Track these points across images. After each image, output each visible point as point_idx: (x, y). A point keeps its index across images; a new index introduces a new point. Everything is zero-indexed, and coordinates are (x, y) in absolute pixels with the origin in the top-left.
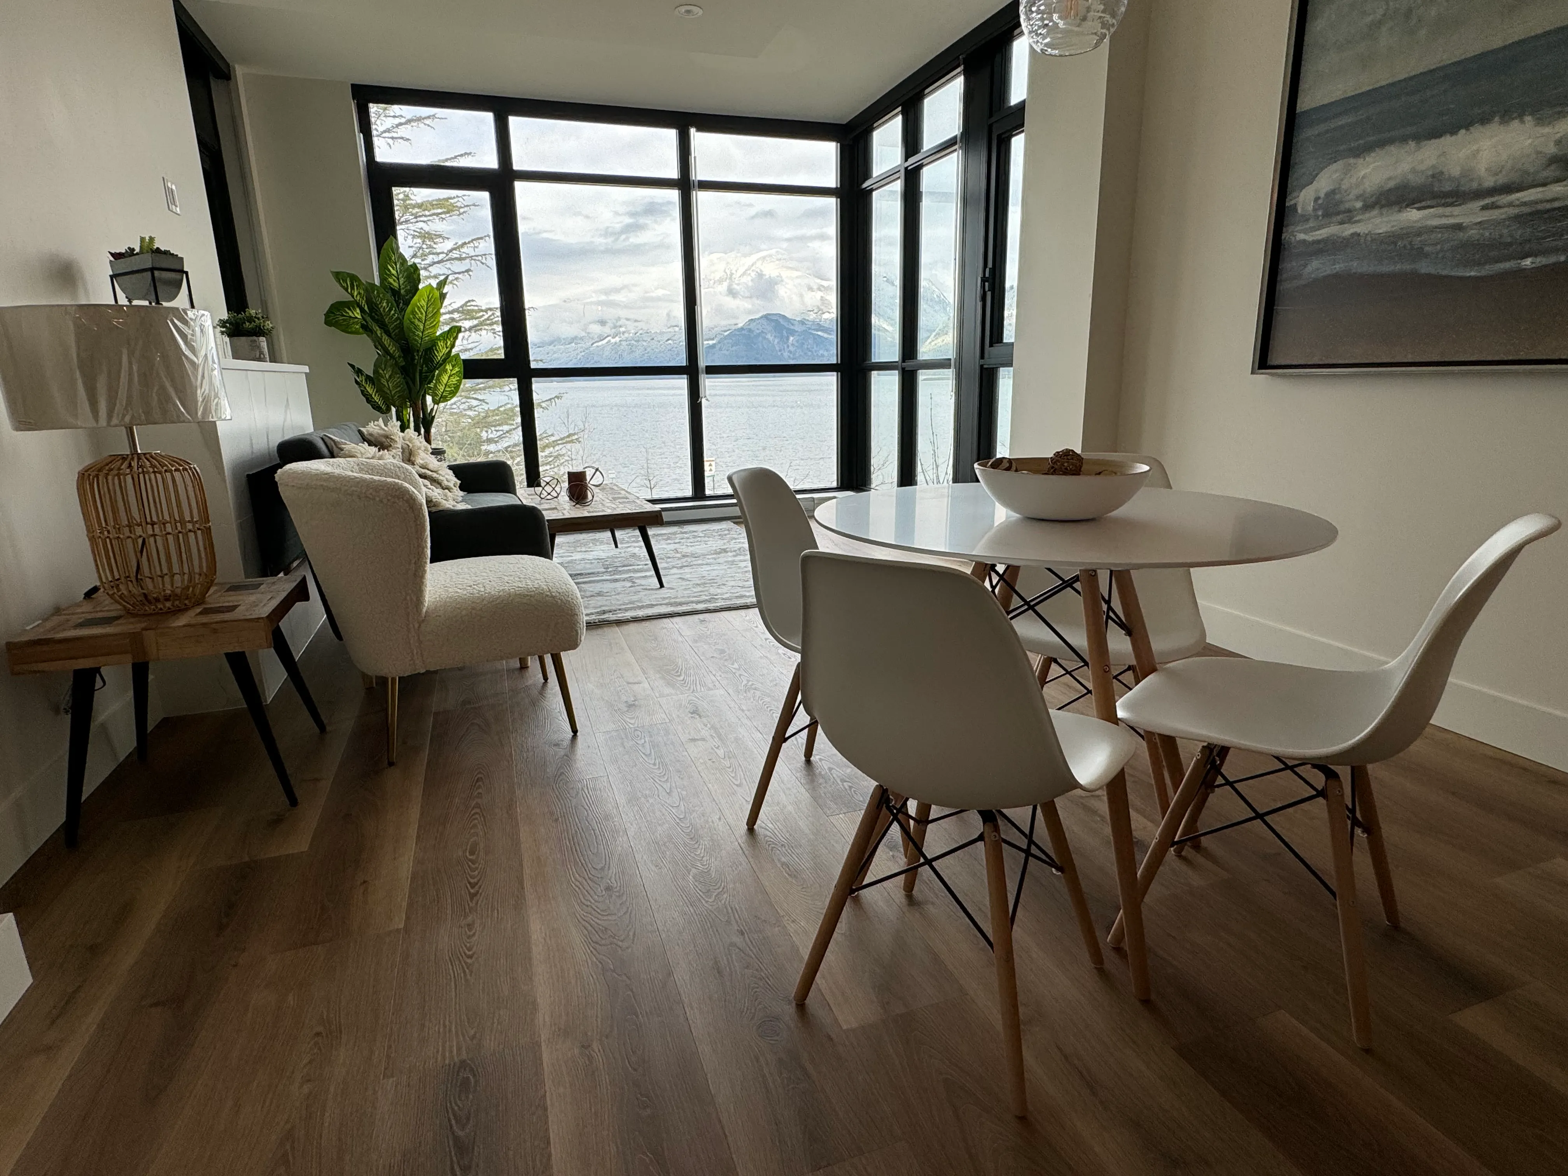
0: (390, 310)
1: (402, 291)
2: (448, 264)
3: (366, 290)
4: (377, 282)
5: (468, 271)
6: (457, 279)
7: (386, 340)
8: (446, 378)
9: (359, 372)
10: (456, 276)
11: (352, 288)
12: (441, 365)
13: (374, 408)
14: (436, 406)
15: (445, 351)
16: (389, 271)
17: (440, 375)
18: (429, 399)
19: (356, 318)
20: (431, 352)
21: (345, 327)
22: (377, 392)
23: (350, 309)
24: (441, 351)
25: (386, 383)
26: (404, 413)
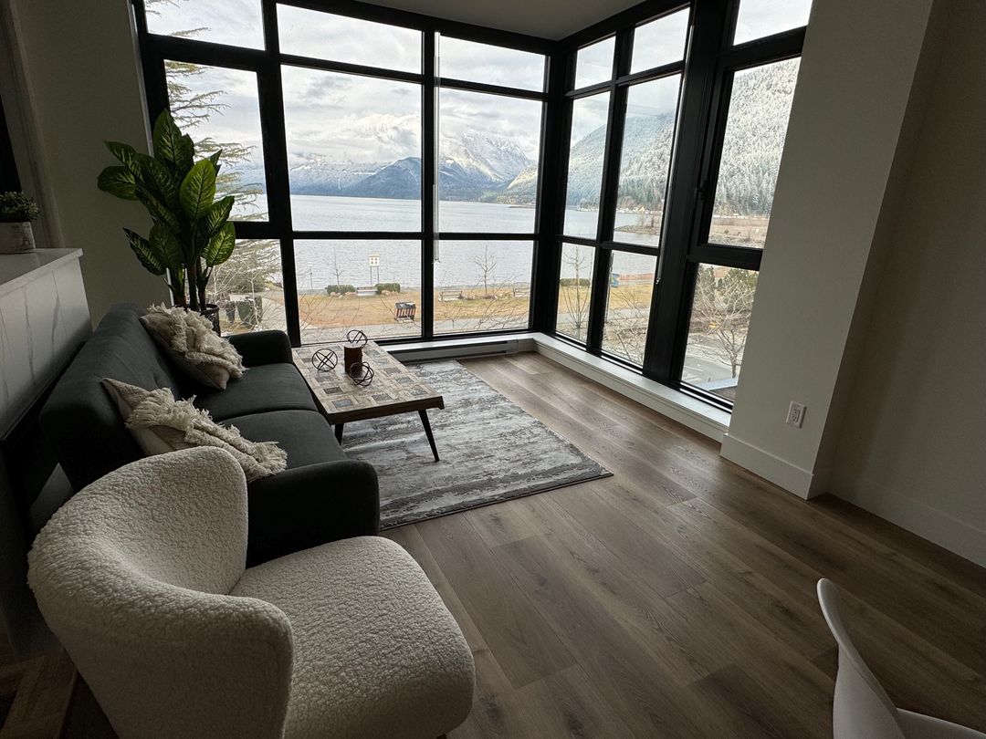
0: (167, 181)
1: (177, 162)
2: (191, 110)
3: (141, 162)
4: (151, 153)
5: (206, 116)
6: (198, 121)
7: (162, 210)
8: (220, 244)
9: (133, 236)
10: (198, 119)
11: (127, 159)
12: (216, 233)
13: (150, 271)
14: (210, 268)
15: (219, 219)
16: (164, 142)
17: (213, 242)
18: (203, 262)
19: (130, 183)
20: (205, 220)
21: (119, 192)
22: (152, 254)
23: (123, 175)
24: (216, 218)
25: (162, 249)
26: (180, 274)
